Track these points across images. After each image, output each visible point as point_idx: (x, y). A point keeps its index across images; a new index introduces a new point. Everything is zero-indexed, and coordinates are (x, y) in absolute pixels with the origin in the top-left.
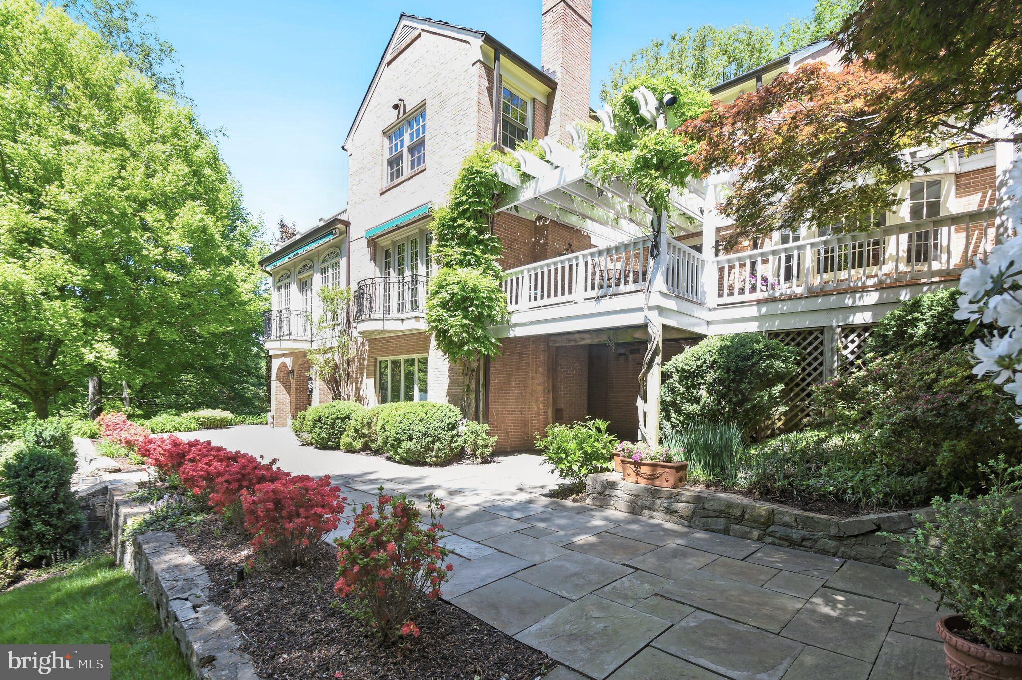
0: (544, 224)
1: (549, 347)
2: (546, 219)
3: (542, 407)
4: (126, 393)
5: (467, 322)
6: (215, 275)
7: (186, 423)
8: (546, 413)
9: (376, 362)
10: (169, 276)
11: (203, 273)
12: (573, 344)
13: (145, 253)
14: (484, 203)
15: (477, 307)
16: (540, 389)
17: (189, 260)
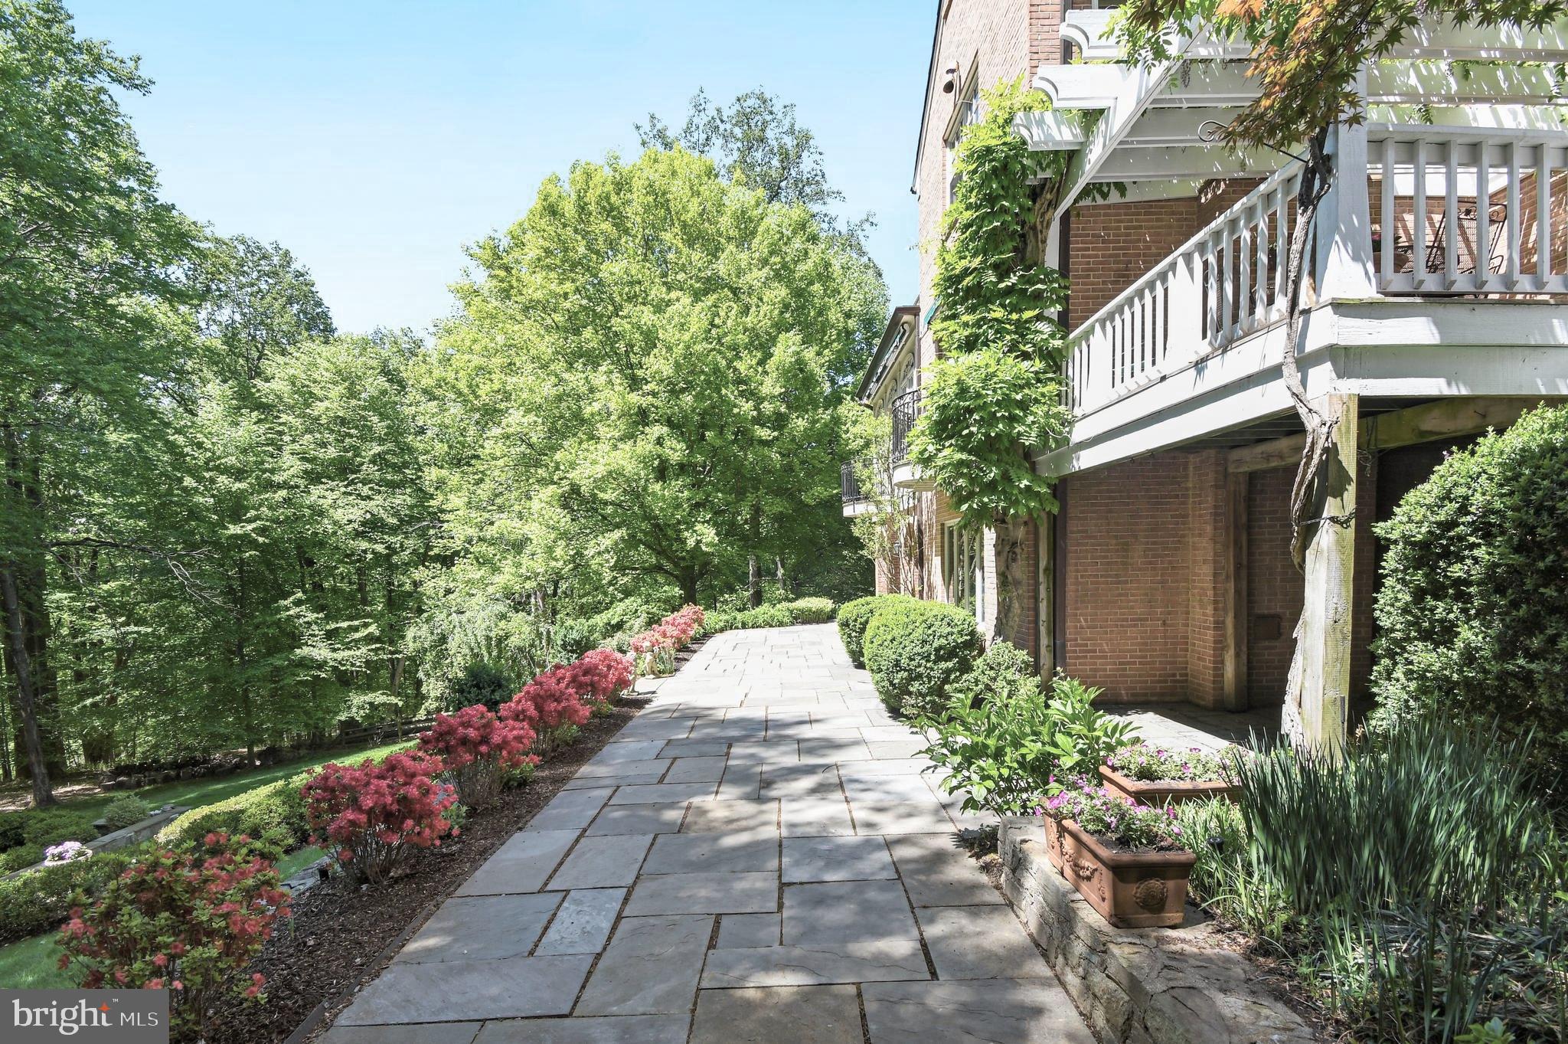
0: (1215, 195)
1: (1226, 475)
2: (1218, 181)
3: (1210, 610)
4: (780, 572)
5: (964, 456)
6: (814, 422)
7: (779, 615)
8: (1219, 625)
9: (943, 529)
10: (764, 433)
11: (800, 422)
12: (1274, 464)
13: (736, 411)
14: (1004, 210)
15: (980, 423)
16: (1206, 571)
17: (783, 409)
